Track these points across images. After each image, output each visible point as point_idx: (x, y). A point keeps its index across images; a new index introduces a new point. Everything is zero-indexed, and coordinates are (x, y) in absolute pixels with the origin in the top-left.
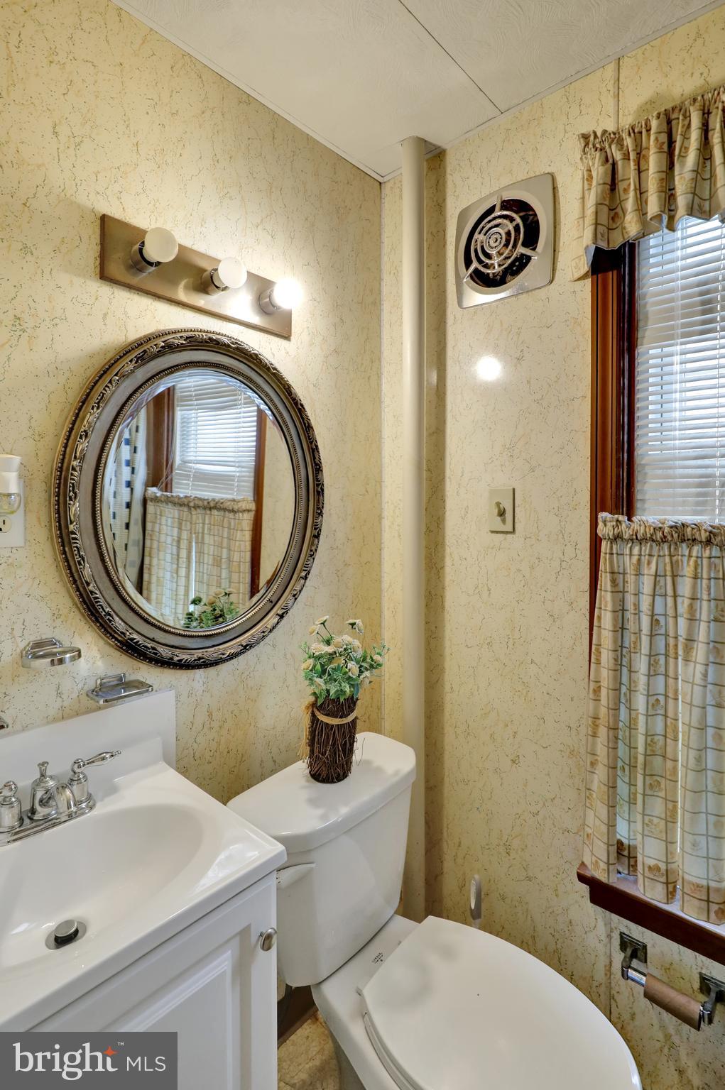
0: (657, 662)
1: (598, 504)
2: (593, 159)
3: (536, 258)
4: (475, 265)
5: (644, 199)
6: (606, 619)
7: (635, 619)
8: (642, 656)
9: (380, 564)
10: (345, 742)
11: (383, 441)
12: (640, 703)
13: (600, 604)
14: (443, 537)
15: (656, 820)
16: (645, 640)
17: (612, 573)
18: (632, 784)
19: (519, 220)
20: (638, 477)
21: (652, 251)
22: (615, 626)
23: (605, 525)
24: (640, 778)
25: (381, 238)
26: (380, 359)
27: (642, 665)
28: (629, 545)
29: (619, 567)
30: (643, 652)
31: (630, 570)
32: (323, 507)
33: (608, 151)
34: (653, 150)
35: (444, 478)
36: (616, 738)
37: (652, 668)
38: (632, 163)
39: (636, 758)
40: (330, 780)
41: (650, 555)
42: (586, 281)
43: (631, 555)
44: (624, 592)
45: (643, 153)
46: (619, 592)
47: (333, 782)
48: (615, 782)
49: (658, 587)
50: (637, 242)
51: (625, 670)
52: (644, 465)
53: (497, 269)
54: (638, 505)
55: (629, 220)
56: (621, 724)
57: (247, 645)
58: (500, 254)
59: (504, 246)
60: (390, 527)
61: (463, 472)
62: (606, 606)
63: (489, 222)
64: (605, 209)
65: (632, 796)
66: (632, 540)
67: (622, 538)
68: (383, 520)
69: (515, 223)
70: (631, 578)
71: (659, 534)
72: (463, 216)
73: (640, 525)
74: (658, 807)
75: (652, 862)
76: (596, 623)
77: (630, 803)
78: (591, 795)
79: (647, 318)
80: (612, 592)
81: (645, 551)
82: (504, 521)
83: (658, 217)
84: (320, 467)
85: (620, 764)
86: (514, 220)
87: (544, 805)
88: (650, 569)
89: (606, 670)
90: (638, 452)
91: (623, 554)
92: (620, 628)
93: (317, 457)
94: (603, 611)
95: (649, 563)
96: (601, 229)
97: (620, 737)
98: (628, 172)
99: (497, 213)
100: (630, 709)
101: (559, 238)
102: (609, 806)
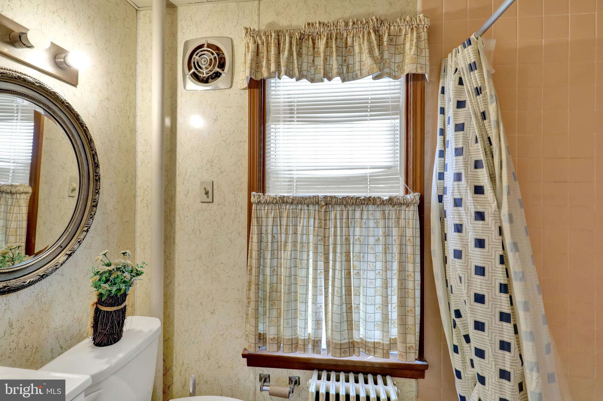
0: (274, 253)
1: (251, 189)
2: (250, 40)
3: (224, 75)
4: (193, 70)
5: (269, 63)
6: (255, 238)
7: (266, 236)
8: (269, 252)
9: (134, 222)
10: (120, 320)
11: (137, 153)
12: (268, 271)
13: (252, 232)
14: (175, 206)
15: (274, 319)
16: (270, 244)
17: (257, 218)
18: (265, 307)
19: (216, 55)
20: (267, 177)
21: (272, 85)
22: (258, 240)
23: (254, 197)
24: (268, 303)
25: (136, 40)
26: (135, 108)
27: (268, 255)
28: (264, 206)
29: (260, 215)
30: (269, 250)
31: (264, 216)
32: (100, 189)
33: (256, 38)
34: (273, 45)
35: (175, 175)
36: (258, 288)
37: (272, 256)
38: (265, 47)
39: (266, 295)
40: (110, 343)
41: (272, 209)
42: (246, 91)
43: (264, 210)
44: (261, 226)
45: (269, 44)
46: (260, 226)
47: (111, 344)
48: (258, 307)
49: (274, 222)
50: (266, 80)
51: (262, 259)
52: (269, 173)
53: (205, 75)
54: (267, 189)
55: (264, 70)
56: (260, 282)
57: (44, 275)
58: (207, 68)
59: (209, 65)
60: (141, 201)
61: (186, 173)
62: (254, 232)
63: (201, 51)
64: (255, 63)
65: (264, 312)
66: (265, 203)
67: (261, 203)
68: (137, 197)
69: (214, 56)
70: (264, 220)
71: (275, 201)
72: (186, 44)
73: (268, 197)
74: (274, 313)
75: (272, 337)
76: (250, 240)
77: (264, 315)
78: (248, 317)
79: (270, 112)
80: (257, 226)
81: (270, 208)
82: (208, 197)
83: (275, 72)
84: (98, 165)
85: (260, 299)
86: (214, 54)
87: (227, 329)
88: (271, 215)
89: (255, 260)
90: (267, 167)
91: (261, 210)
92: (260, 241)
93: (96, 159)
94: (253, 235)
95: (271, 213)
96: (253, 71)
97: (260, 288)
98: (263, 49)
99: (205, 48)
100: (264, 275)
101: (235, 68)
102: (255, 318)
